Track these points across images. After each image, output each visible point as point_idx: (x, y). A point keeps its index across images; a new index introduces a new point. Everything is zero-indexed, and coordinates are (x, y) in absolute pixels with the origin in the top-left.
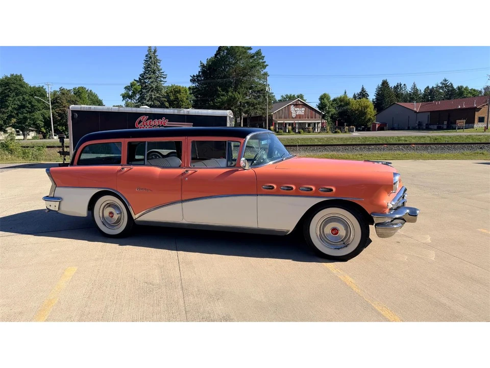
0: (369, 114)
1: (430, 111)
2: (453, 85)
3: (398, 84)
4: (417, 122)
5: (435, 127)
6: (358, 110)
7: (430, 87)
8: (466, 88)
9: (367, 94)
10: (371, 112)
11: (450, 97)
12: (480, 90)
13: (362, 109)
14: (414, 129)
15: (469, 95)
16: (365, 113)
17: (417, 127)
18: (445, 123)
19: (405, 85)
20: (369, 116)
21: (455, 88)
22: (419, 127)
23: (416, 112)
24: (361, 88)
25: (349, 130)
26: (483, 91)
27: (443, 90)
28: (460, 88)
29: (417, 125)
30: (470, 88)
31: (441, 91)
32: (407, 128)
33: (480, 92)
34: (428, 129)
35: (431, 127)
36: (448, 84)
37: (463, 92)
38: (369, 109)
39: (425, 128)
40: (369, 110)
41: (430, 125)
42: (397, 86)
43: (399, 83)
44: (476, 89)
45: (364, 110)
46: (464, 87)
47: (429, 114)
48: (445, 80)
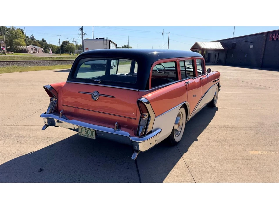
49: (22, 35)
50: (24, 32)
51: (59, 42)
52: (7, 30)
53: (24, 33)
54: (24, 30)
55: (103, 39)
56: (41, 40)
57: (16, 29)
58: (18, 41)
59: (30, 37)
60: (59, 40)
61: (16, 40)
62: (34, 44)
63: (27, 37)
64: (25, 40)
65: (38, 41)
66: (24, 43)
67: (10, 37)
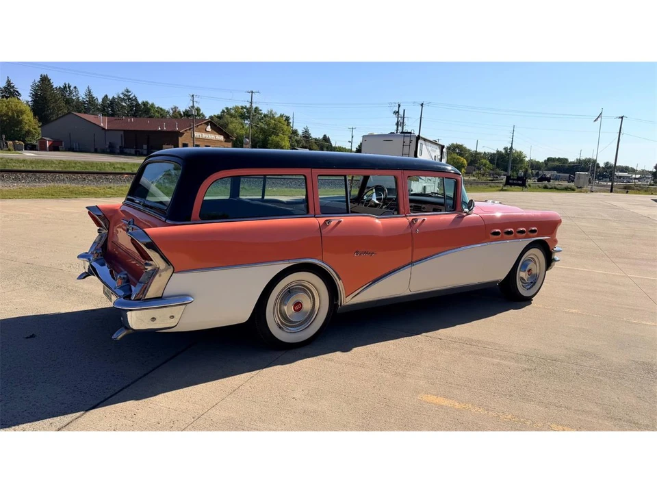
0: (26, 123)
1: (124, 131)
2: (138, 99)
3: (65, 84)
4: (108, 143)
5: (133, 151)
6: (6, 115)
7: (110, 97)
8: (153, 105)
9: (17, 92)
10: (30, 121)
11: (135, 113)
12: (167, 110)
13: (13, 114)
14: (103, 152)
15: (157, 114)
16: (20, 122)
17: (108, 150)
18: (145, 147)
19: (75, 87)
20: (27, 127)
21: (140, 103)
22: (111, 151)
23: (104, 129)
24: (6, 80)
25: (14, 146)
26: (171, 112)
27: (126, 103)
28: (145, 104)
29: (107, 146)
30: (157, 106)
31: (124, 104)
32: (93, 150)
33: (168, 112)
34: (122, 153)
35: (127, 150)
36: (131, 97)
37: (150, 109)
38: (25, 116)
39: (118, 151)
40: (27, 118)
41: (125, 148)
42: (65, 87)
43: (67, 83)
44: (163, 108)
45: (18, 116)
46: (150, 103)
47: (122, 133)
48: (128, 92)
49: (285, 127)
50: (291, 121)
51: (351, 142)
52: (262, 119)
53: (291, 124)
54: (291, 117)
55: (411, 133)
56: (321, 137)
57: (276, 116)
58: (278, 139)
59: (300, 132)
60: (352, 137)
61: (274, 137)
62: (307, 145)
63: (295, 132)
64: (290, 138)
65: (316, 139)
66: (288, 144)
67: (264, 132)
